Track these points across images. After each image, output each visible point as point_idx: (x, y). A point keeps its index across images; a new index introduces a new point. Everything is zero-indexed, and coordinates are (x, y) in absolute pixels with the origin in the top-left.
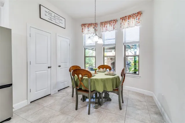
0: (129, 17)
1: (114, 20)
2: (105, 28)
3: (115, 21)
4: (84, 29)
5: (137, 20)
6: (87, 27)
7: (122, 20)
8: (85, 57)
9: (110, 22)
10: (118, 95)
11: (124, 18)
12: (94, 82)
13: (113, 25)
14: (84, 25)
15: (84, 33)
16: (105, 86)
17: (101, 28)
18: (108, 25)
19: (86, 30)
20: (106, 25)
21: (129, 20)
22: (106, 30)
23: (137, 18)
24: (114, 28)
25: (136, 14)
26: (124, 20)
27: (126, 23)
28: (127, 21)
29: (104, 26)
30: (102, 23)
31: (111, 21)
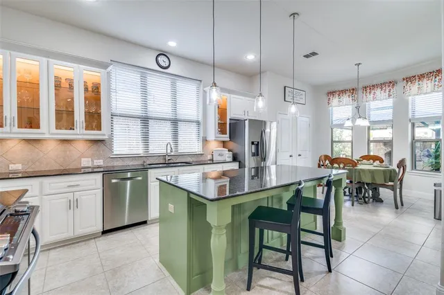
0: (421, 77)
1: (390, 82)
2: (372, 95)
3: (392, 83)
4: (331, 100)
5: (437, 83)
6: (337, 96)
7: (407, 81)
8: (333, 142)
9: (381, 85)
10: (392, 192)
11: (410, 78)
12: (359, 173)
13: (387, 90)
14: (332, 93)
15: (331, 106)
16: (373, 178)
17: (365, 96)
18: (378, 91)
19: (335, 101)
20: (373, 92)
21: (420, 82)
22: (374, 99)
23: (437, 79)
24: (389, 96)
25: (435, 73)
26: (409, 83)
27: (414, 87)
28: (417, 83)
29: (370, 93)
30: (365, 87)
31: (385, 84)
